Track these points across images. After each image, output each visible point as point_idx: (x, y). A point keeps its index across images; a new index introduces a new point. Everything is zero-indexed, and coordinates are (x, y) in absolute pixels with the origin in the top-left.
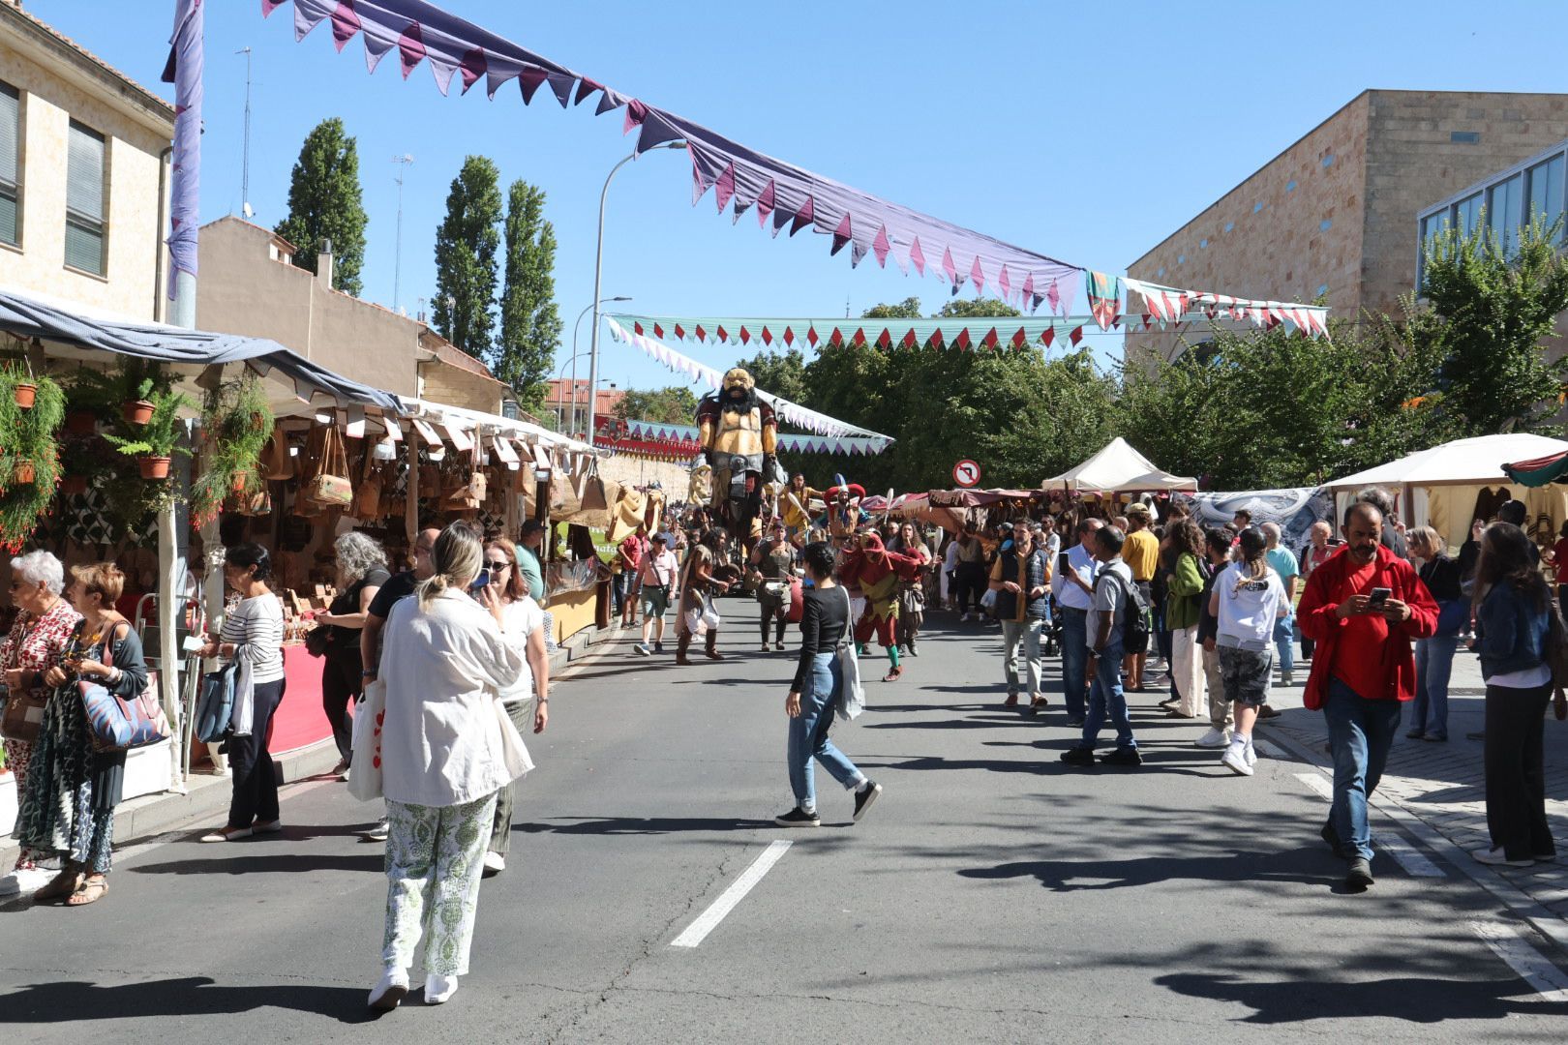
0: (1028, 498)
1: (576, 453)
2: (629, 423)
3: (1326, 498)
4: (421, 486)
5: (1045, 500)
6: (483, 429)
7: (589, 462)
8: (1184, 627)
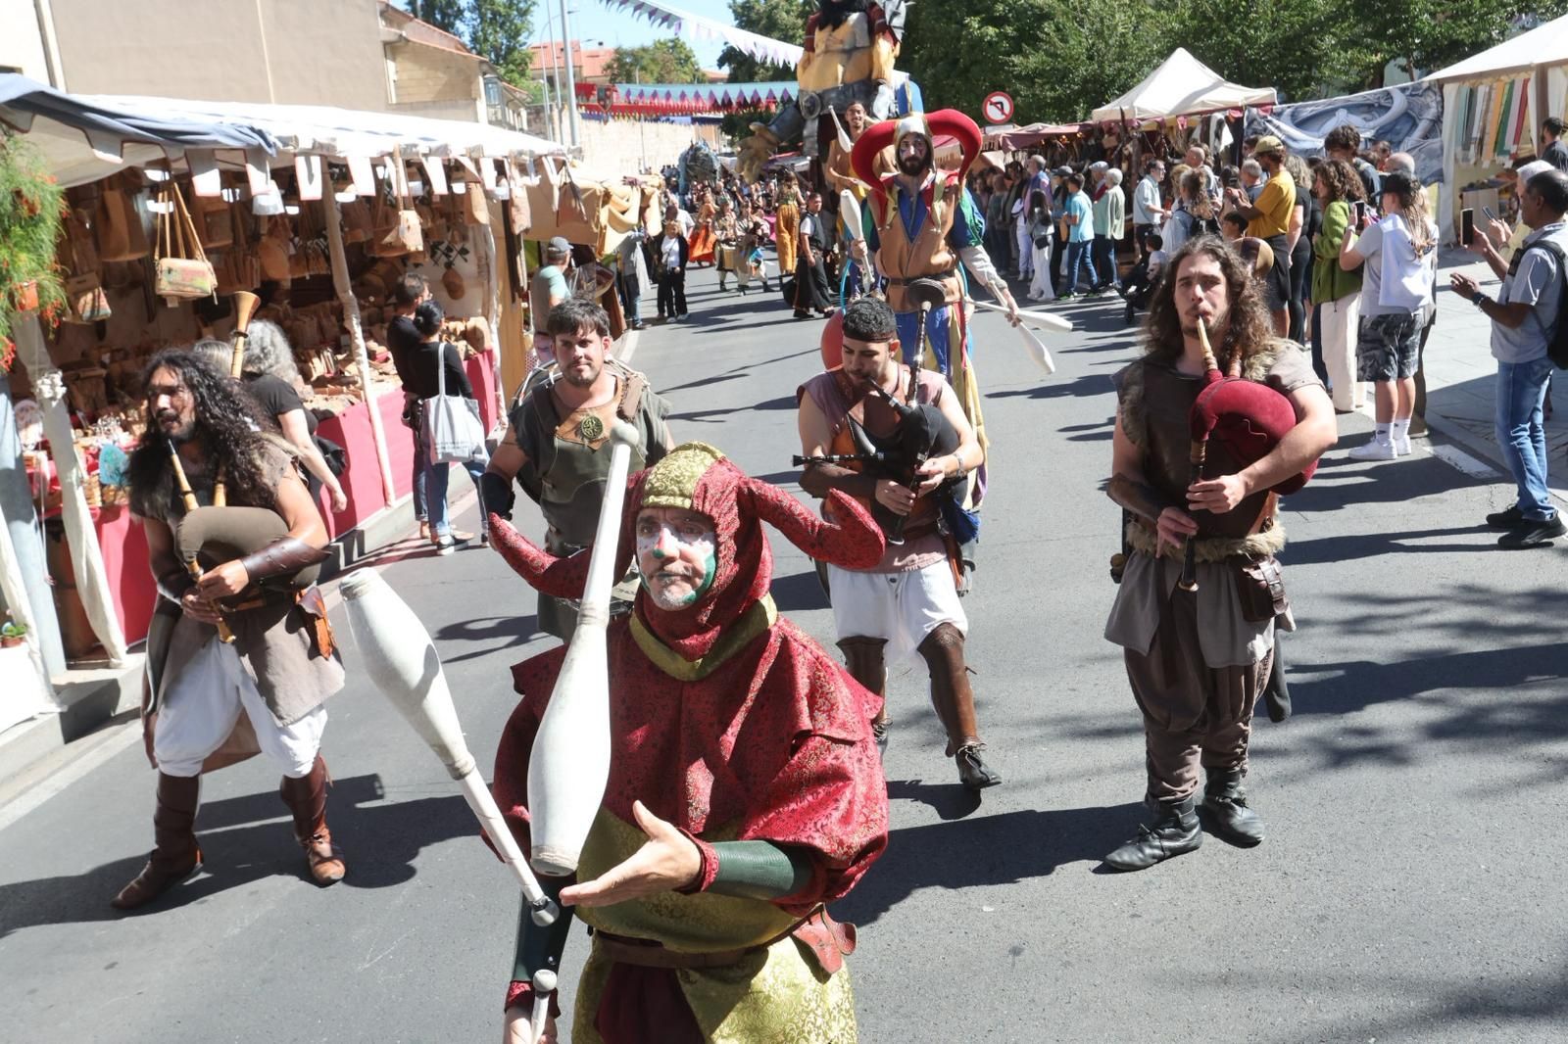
0: (1075, 134)
1: (541, 157)
2: (618, 87)
3: (1431, 93)
4: (346, 229)
5: (1096, 133)
6: (404, 151)
7: (561, 165)
8: (1333, 299)
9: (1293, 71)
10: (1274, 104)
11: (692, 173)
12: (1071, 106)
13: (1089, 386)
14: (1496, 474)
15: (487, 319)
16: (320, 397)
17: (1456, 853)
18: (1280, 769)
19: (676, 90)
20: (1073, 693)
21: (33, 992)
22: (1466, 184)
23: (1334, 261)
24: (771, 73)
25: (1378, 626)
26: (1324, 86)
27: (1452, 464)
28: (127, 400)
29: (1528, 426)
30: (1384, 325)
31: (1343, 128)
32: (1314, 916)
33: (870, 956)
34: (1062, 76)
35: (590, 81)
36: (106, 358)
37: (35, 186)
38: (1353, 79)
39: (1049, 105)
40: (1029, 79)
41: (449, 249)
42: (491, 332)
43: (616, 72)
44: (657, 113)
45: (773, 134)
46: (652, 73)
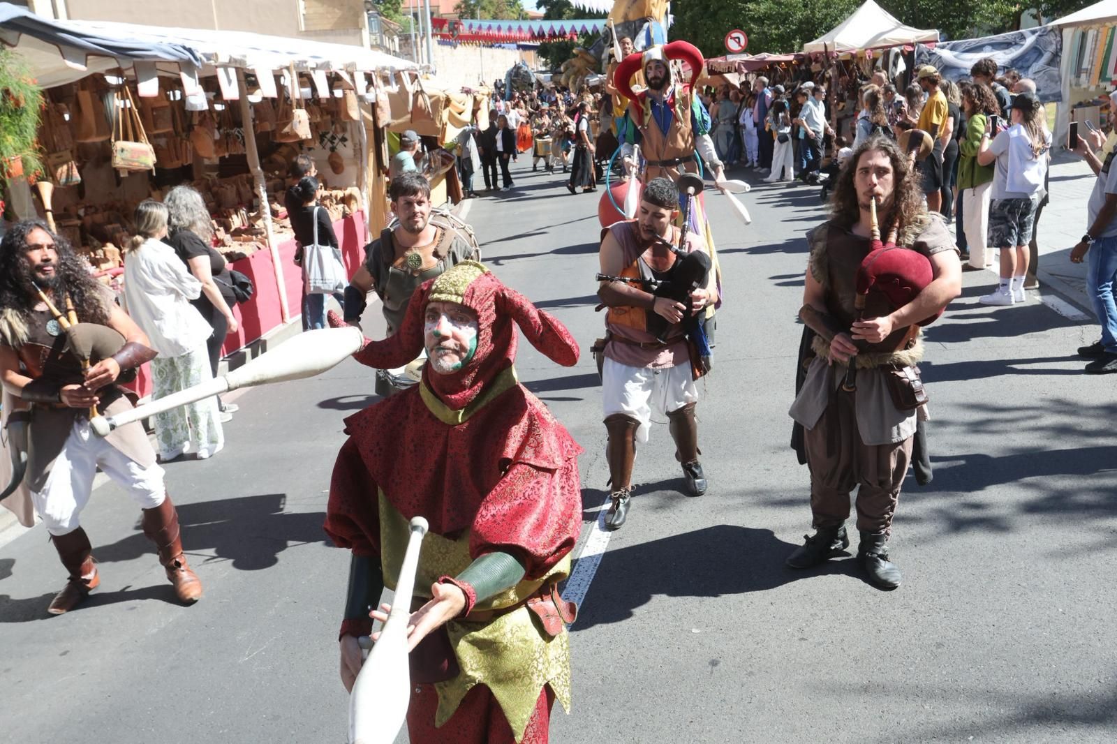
1: (399, 71)
2: (463, 21)
3: (1053, 34)
4: (257, 122)
5: (806, 61)
6: (297, 66)
7: (414, 78)
8: (973, 186)
9: (954, 17)
10: (937, 41)
11: (515, 85)
12: (790, 41)
13: (792, 247)
14: (1088, 318)
15: (360, 189)
16: (236, 243)
17: (1041, 599)
18: (915, 532)
19: (505, 25)
20: (767, 472)
21: (8, 670)
22: (1076, 103)
23: (974, 159)
24: (574, 14)
25: (994, 427)
26: (975, 29)
27: (1055, 309)
28: (96, 243)
29: (1111, 284)
30: (1008, 207)
31: (985, 60)
32: (934, 643)
33: (608, 663)
34: (784, 19)
35: (444, 17)
36: (81, 212)
37: (19, 86)
38: (998, 23)
39: (774, 40)
40: (760, 20)
41: (333, 138)
42: (362, 198)
43: (463, 11)
44: (492, 41)
45: (592, 56)
46: (489, 12)
